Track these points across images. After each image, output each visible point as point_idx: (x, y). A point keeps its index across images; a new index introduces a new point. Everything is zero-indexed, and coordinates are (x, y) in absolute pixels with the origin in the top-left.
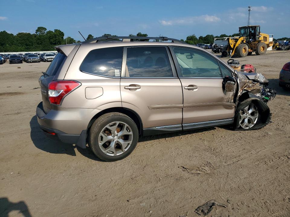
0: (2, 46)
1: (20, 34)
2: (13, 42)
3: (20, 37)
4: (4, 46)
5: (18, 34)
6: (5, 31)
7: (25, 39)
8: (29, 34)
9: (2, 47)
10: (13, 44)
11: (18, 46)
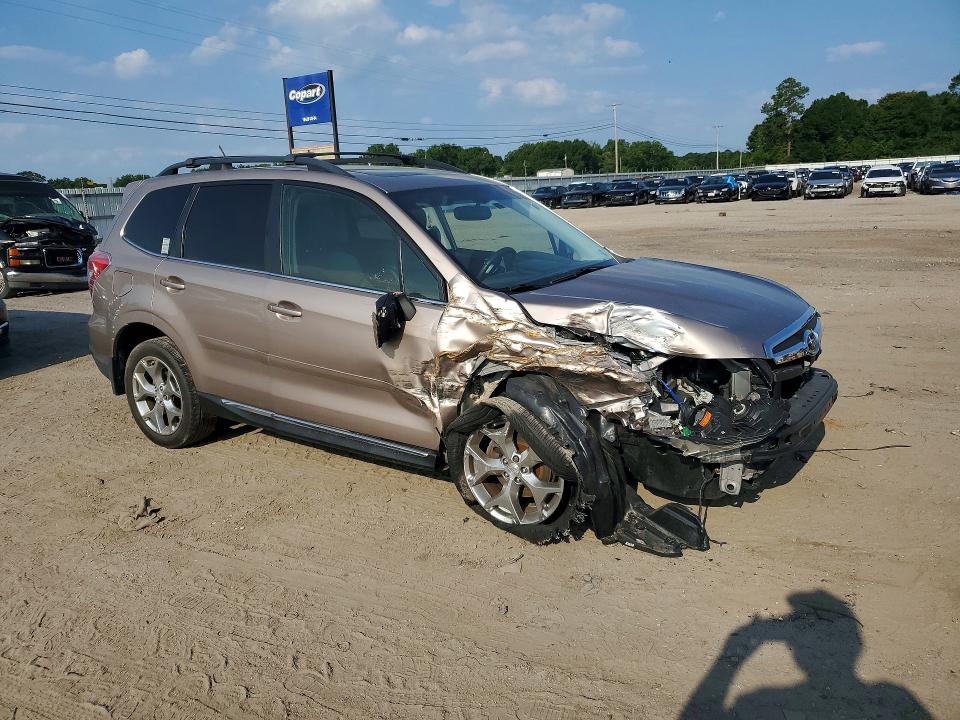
0: (824, 142)
1: (890, 97)
2: (862, 126)
3: (889, 108)
4: (828, 142)
5: (885, 99)
6: (843, 93)
7: (905, 112)
8: (923, 94)
9: (823, 146)
10: (856, 134)
11: (875, 139)
